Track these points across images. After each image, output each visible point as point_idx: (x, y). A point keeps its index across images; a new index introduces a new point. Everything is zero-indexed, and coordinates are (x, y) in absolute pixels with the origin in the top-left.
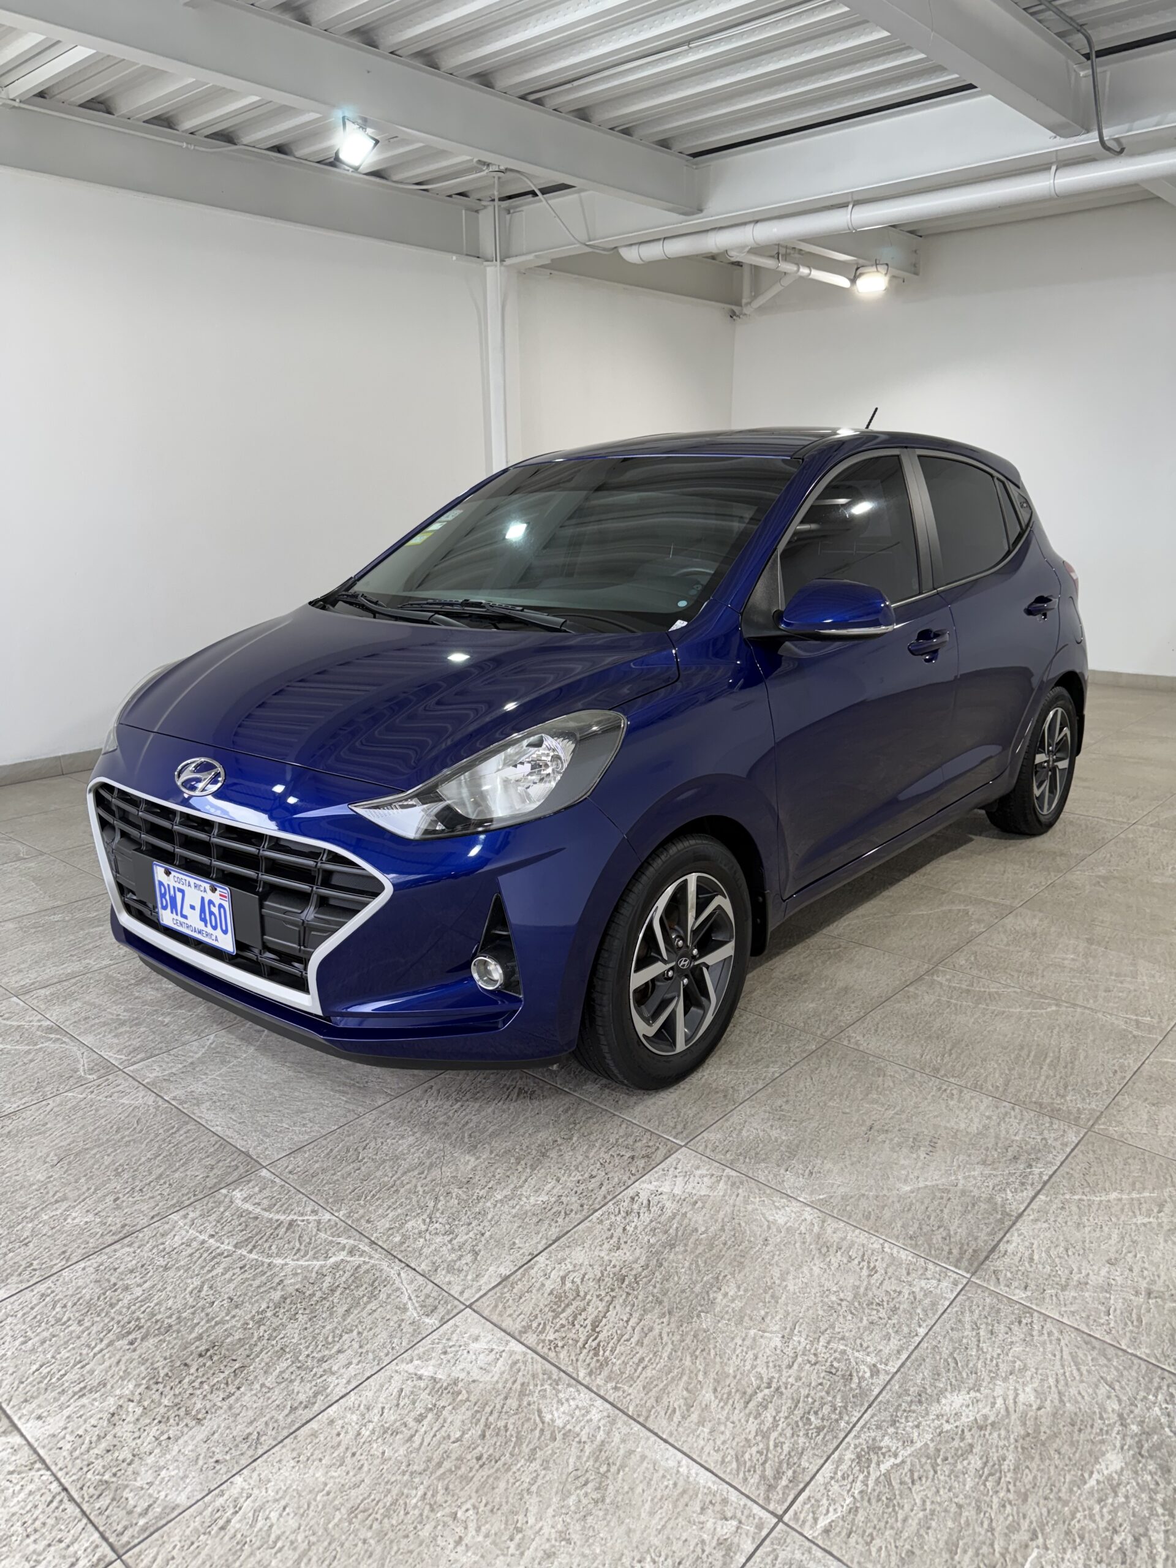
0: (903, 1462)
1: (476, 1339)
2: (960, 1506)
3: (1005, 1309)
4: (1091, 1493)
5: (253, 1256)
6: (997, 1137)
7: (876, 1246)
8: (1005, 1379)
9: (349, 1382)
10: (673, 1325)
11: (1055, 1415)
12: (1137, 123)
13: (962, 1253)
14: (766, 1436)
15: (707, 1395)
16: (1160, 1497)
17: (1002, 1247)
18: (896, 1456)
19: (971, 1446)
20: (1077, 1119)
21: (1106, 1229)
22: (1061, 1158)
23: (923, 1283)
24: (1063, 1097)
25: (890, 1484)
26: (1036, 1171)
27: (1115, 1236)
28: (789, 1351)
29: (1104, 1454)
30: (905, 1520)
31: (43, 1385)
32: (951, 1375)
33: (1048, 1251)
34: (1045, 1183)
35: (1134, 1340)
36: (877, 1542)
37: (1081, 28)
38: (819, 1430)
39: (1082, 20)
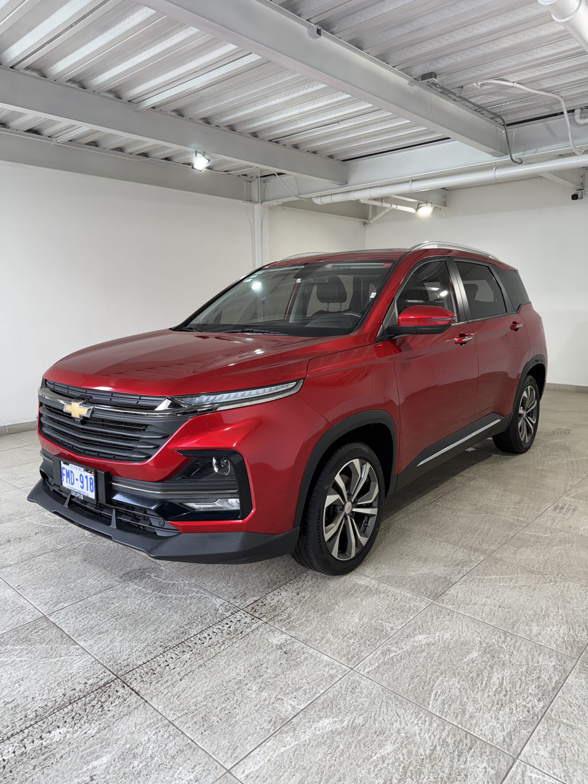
0: (398, 654)
2: (417, 666)
3: (444, 611)
4: (465, 663)
5: (160, 594)
6: (452, 558)
7: (399, 592)
8: (440, 631)
10: (318, 616)
11: (456, 641)
12: (526, 152)
13: (431, 594)
14: (349, 647)
15: (329, 635)
16: (489, 664)
17: (447, 592)
18: (396, 652)
19: (424, 650)
20: (485, 552)
21: (488, 587)
22: (476, 565)
23: (414, 603)
24: (481, 545)
25: (393, 660)
26: (465, 568)
27: (491, 589)
28: (361, 623)
29: (471, 652)
30: (397, 669)
31: (85, 631)
32: (420, 630)
33: (464, 594)
34: (468, 573)
35: (491, 621)
36: (386, 675)
37: (499, 116)
38: (369, 645)
39: (499, 114)
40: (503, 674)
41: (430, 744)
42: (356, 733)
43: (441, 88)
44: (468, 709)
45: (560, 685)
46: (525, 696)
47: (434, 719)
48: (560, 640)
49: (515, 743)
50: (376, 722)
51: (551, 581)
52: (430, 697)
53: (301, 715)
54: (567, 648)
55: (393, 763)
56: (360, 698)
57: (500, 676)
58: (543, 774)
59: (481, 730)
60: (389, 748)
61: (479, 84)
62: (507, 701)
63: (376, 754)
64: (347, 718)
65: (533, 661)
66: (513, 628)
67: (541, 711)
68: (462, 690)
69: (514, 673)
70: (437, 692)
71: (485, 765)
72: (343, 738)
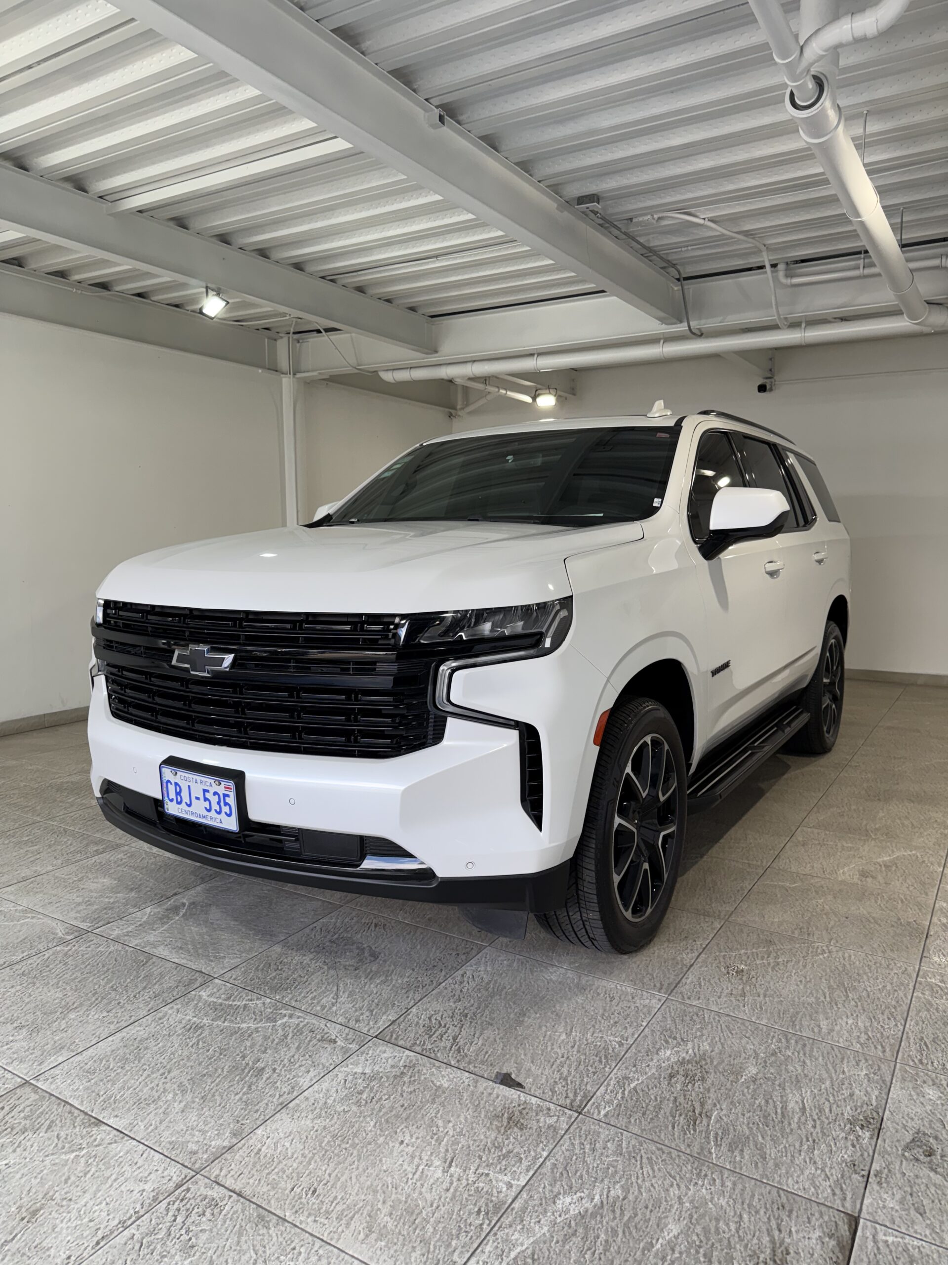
0: (642, 1082)
1: (385, 1052)
2: (676, 1098)
3: (689, 1010)
4: (742, 1084)
5: (226, 1024)
8: (693, 1041)
9: (311, 1080)
10: (501, 1035)
11: (720, 1054)
12: (710, 320)
13: (662, 985)
14: (566, 1079)
15: (528, 1065)
16: (777, 1083)
17: (684, 980)
18: (638, 1080)
19: (678, 1071)
20: (719, 916)
22: (712, 936)
23: (642, 1001)
25: (637, 1092)
26: (698, 943)
28: (571, 1040)
29: (747, 1067)
32: (663, 1042)
34: (704, 948)
36: (634, 1117)
37: (674, 266)
38: (594, 1073)
39: (674, 262)
40: (801, 1095)
41: (732, 1214)
42: (618, 1212)
43: (603, 218)
44: (768, 1152)
45: (884, 1102)
46: (842, 1125)
47: (726, 1176)
48: (863, 1037)
49: (849, 1196)
50: (643, 1190)
51: (823, 952)
52: (709, 1143)
53: (524, 1195)
54: (876, 1048)
55: (688, 1252)
56: (607, 1156)
57: (798, 1098)
58: (902, 1235)
59: (797, 1182)
60: (673, 1229)
61: (656, 216)
62: (820, 1135)
63: (658, 1240)
64: (597, 1191)
65: (836, 1072)
66: (794, 1025)
67: (870, 1144)
68: (751, 1125)
69: (816, 1091)
70: (717, 1134)
71: (818, 1233)
72: (601, 1222)
